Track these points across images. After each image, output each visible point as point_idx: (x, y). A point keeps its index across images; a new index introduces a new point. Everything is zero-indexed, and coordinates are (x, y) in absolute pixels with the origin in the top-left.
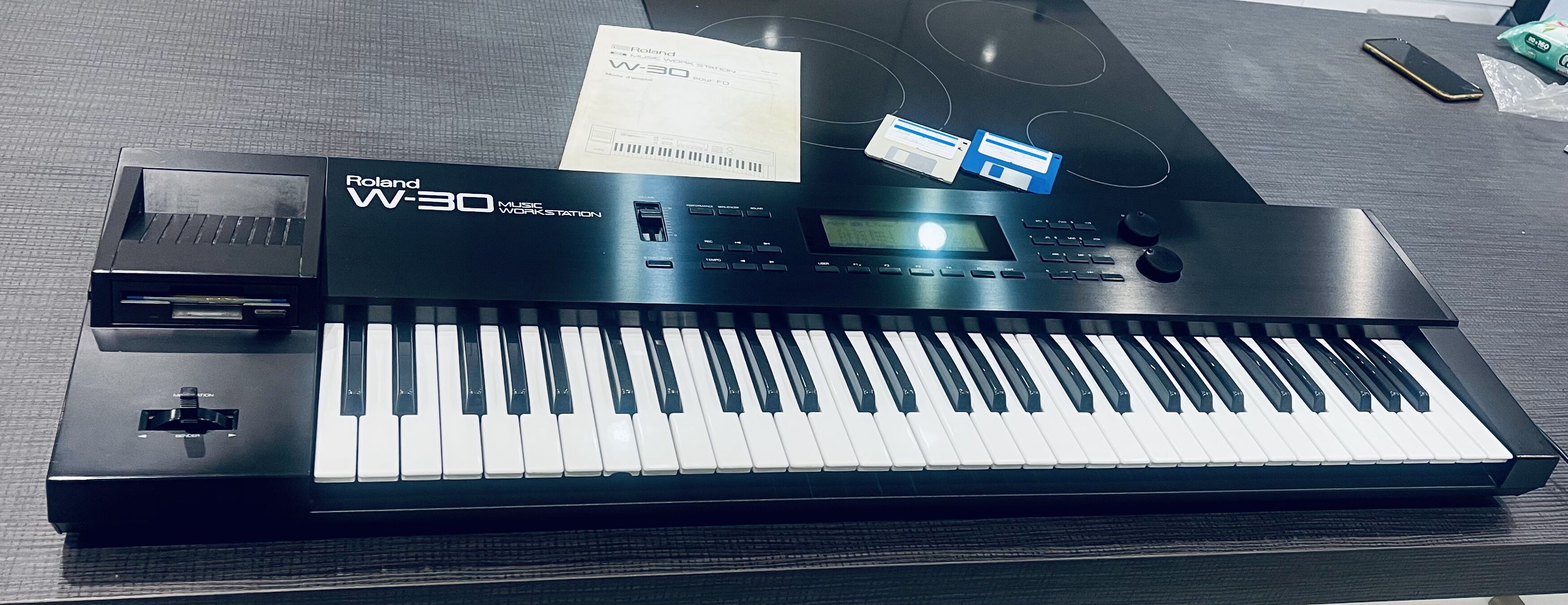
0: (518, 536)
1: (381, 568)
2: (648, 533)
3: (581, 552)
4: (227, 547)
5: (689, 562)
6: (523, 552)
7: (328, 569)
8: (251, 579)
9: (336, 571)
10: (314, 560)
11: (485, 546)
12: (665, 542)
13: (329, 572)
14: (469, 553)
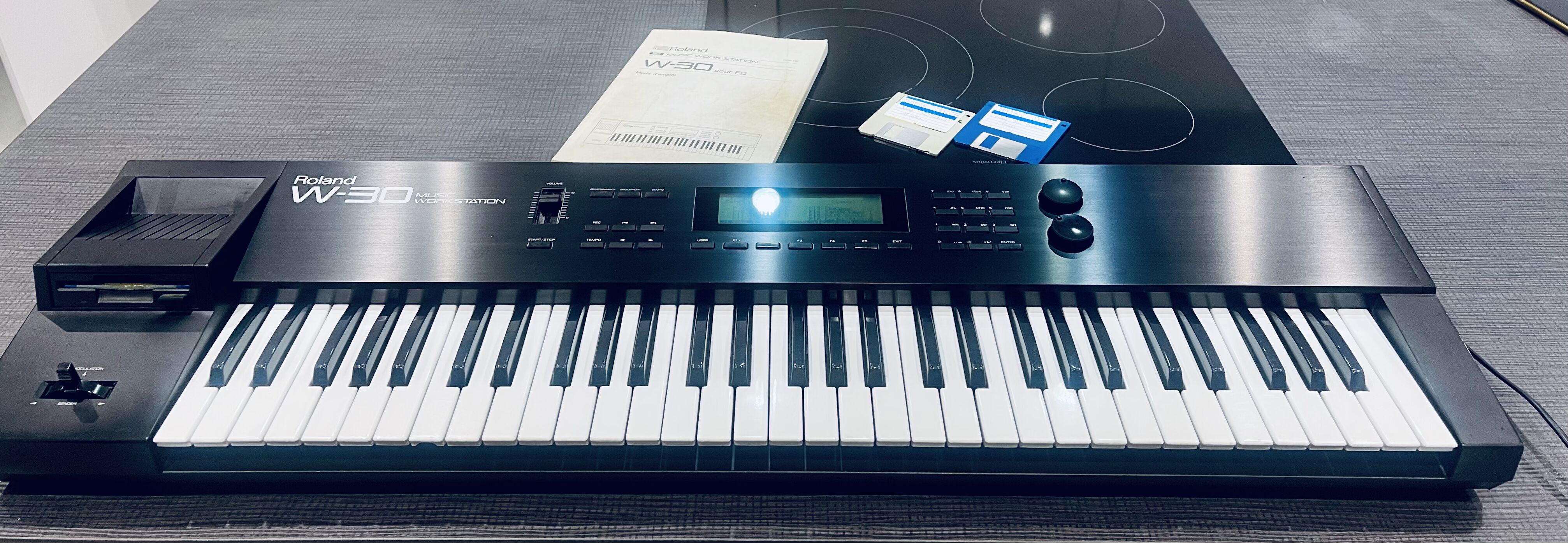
1: (226, 523)
4: (111, 499)
5: (502, 529)
7: (182, 522)
8: (116, 528)
9: (187, 524)
12: (489, 508)
13: (181, 525)
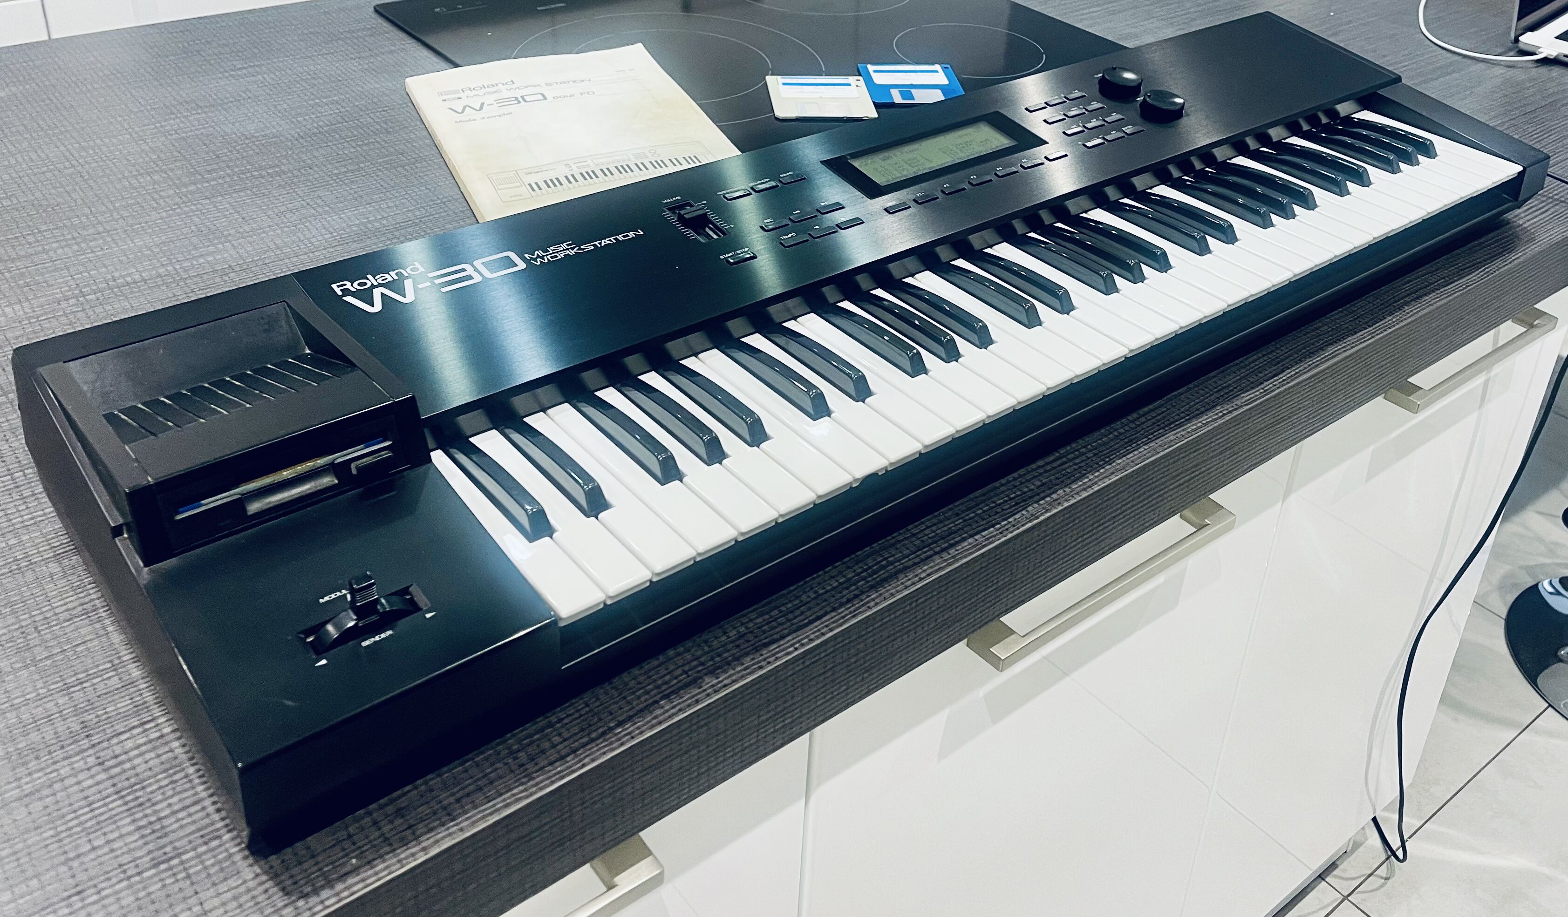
0: (769, 603)
2: (893, 541)
3: (847, 588)
6: (791, 616)
10: (576, 729)
11: (747, 628)
12: (918, 542)
13: (604, 733)
14: (738, 643)
